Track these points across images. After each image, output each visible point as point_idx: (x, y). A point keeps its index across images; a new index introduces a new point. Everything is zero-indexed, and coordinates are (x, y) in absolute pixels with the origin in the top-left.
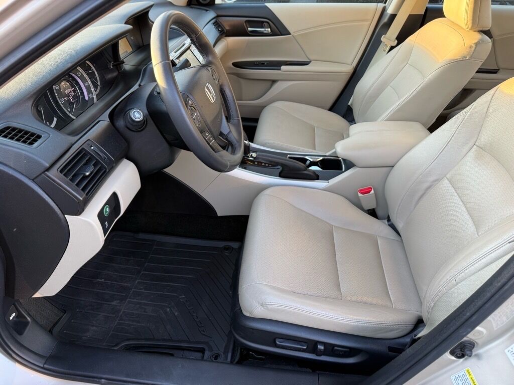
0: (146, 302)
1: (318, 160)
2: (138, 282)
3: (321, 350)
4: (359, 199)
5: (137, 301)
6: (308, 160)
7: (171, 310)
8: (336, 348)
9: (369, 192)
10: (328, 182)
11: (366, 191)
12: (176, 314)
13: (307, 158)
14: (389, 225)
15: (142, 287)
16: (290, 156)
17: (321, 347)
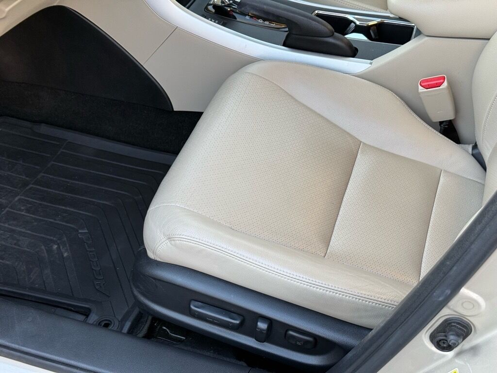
0: (23, 230)
1: (371, 23)
2: (19, 199)
3: (262, 330)
4: (420, 98)
5: (10, 227)
6: (352, 22)
7: (59, 248)
8: (291, 333)
9: (439, 85)
10: (371, 63)
11: (432, 84)
12: (65, 255)
13: (350, 17)
14: (473, 155)
15: (22, 208)
16: (321, 12)
17: (262, 326)
